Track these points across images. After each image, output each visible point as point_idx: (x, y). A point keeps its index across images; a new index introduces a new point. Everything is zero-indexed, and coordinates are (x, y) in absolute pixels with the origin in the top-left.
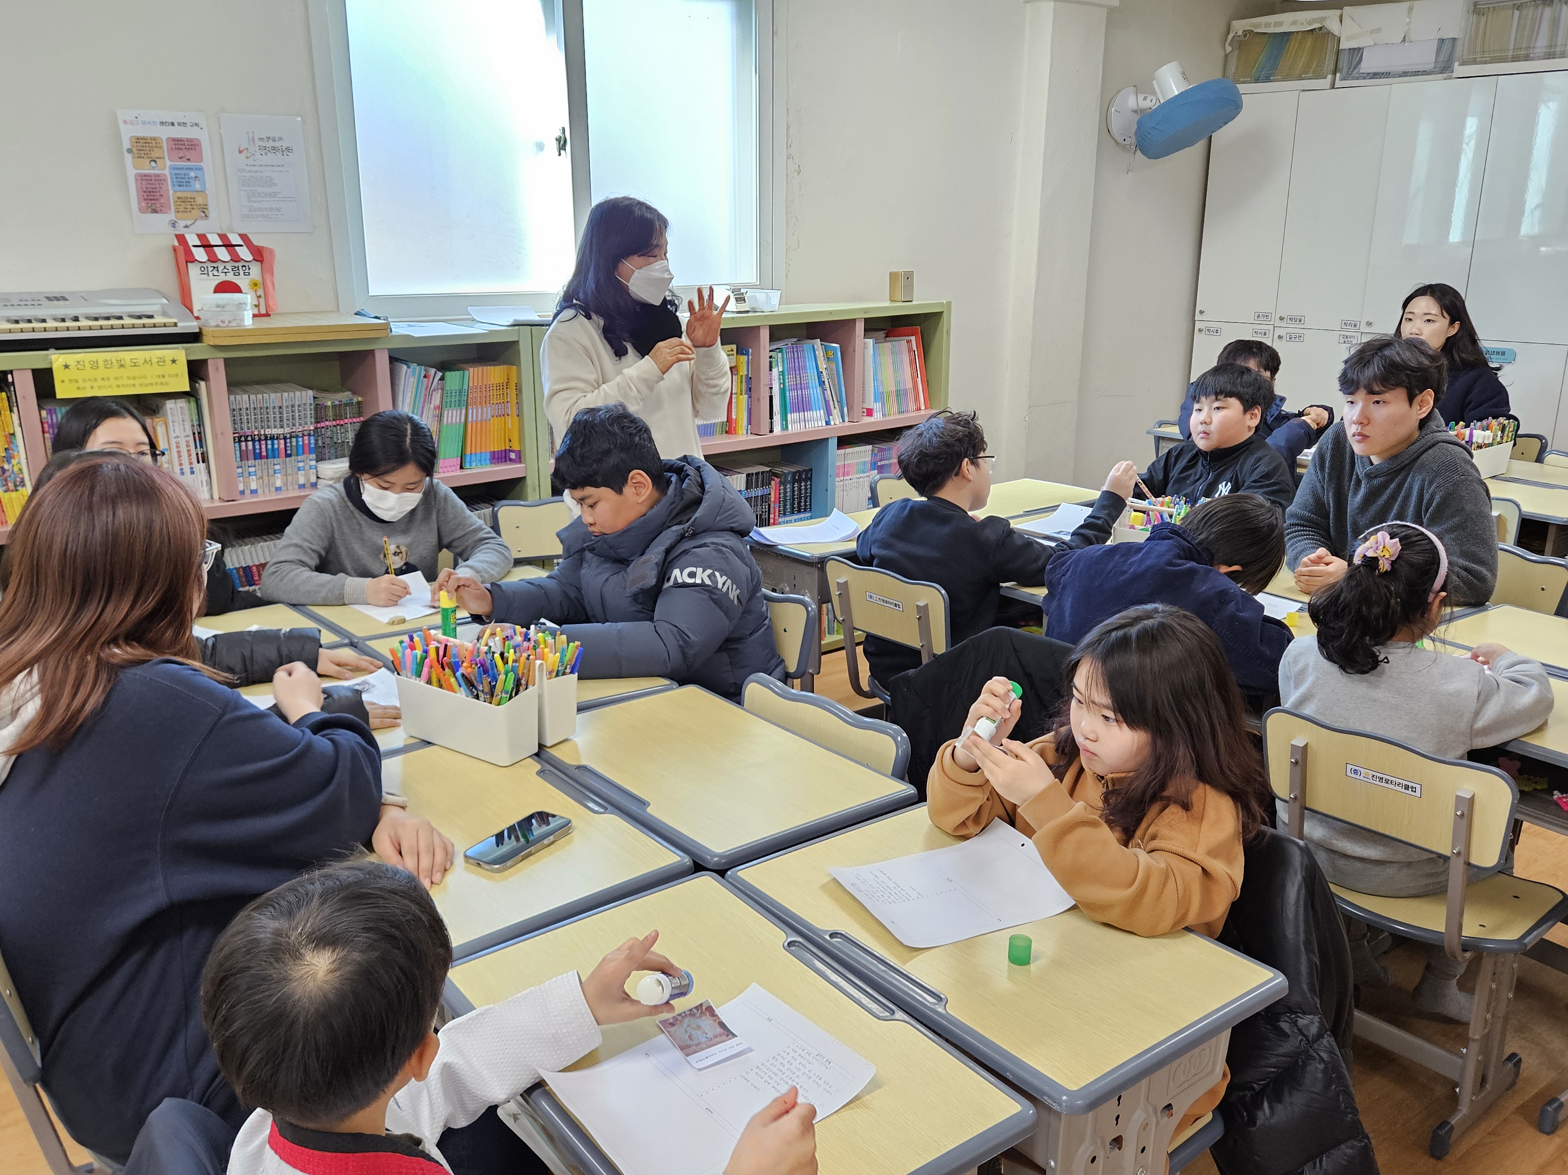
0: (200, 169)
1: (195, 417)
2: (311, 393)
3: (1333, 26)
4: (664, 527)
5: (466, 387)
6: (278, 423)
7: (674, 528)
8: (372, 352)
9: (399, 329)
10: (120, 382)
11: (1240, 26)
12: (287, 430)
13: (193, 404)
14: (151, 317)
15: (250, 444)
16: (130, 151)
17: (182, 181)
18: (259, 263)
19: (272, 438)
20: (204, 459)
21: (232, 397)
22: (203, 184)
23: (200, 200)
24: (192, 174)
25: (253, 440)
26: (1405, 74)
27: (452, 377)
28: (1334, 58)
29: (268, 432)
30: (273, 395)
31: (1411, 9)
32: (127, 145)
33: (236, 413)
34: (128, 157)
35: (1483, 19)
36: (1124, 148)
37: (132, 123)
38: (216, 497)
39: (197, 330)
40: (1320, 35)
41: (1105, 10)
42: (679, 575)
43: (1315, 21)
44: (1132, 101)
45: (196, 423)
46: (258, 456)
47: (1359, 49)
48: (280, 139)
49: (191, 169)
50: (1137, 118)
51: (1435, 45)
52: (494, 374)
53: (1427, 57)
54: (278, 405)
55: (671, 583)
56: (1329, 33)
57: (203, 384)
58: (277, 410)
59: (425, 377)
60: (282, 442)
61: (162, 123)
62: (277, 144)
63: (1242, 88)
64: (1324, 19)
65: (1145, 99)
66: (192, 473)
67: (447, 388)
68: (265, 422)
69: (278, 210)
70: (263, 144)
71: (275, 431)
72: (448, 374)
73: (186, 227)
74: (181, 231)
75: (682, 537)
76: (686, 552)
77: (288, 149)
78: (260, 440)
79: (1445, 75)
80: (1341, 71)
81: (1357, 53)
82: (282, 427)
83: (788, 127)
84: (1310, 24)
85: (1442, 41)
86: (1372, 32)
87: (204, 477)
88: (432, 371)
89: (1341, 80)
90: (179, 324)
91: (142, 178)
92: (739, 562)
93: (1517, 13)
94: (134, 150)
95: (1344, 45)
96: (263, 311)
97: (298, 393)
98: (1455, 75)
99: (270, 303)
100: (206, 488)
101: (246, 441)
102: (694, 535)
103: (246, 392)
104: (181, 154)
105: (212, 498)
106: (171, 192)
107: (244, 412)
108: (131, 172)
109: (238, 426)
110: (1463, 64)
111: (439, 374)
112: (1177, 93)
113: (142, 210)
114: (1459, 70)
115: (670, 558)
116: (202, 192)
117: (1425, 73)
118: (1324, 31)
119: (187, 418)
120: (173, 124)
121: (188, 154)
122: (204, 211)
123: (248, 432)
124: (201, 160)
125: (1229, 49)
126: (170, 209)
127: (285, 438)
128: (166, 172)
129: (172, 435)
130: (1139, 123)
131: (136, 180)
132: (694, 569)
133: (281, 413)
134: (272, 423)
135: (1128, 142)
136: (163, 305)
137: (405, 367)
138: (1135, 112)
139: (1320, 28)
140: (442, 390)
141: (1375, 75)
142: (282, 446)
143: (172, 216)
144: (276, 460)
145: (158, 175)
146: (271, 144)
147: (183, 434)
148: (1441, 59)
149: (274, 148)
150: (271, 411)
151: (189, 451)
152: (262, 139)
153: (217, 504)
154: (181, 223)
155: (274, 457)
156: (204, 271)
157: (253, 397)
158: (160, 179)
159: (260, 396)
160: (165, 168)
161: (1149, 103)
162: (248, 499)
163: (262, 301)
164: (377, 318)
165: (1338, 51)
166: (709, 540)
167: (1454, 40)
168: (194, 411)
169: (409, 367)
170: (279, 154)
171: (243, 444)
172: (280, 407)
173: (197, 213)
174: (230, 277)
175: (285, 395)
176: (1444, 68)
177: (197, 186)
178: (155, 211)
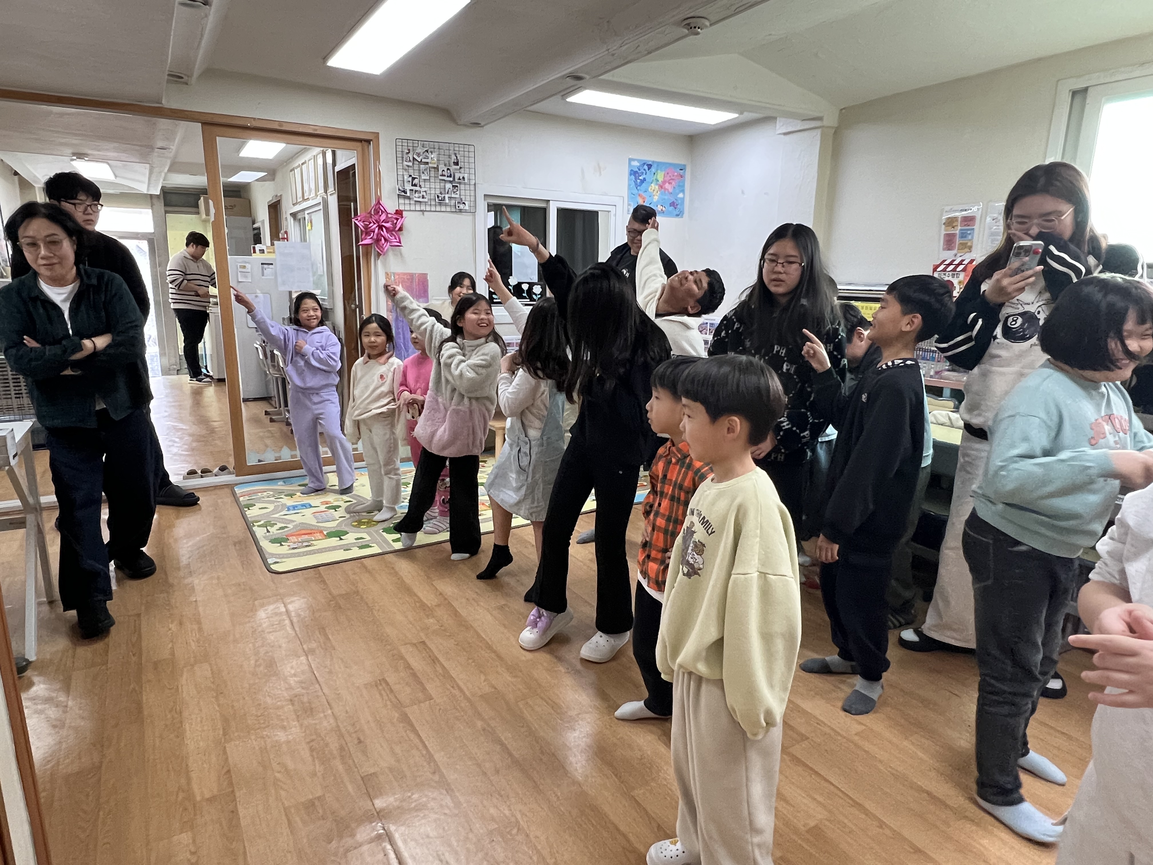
0: (973, 229)
16: (944, 224)
17: (963, 235)
18: (964, 272)
22: (973, 237)
23: (969, 244)
24: (969, 232)
32: (945, 221)
34: (943, 226)
37: (948, 212)
49: (969, 230)
61: (961, 210)
73: (960, 256)
91: (947, 235)
104: (966, 223)
106: (958, 241)
108: (943, 232)
113: (944, 249)
116: (971, 240)
120: (968, 210)
121: (969, 223)
122: (970, 248)
124: (974, 225)
126: (955, 248)
128: (957, 232)
131: (944, 236)
158: (954, 235)
160: (958, 230)
173: (967, 250)
177: (970, 237)
178: (949, 250)
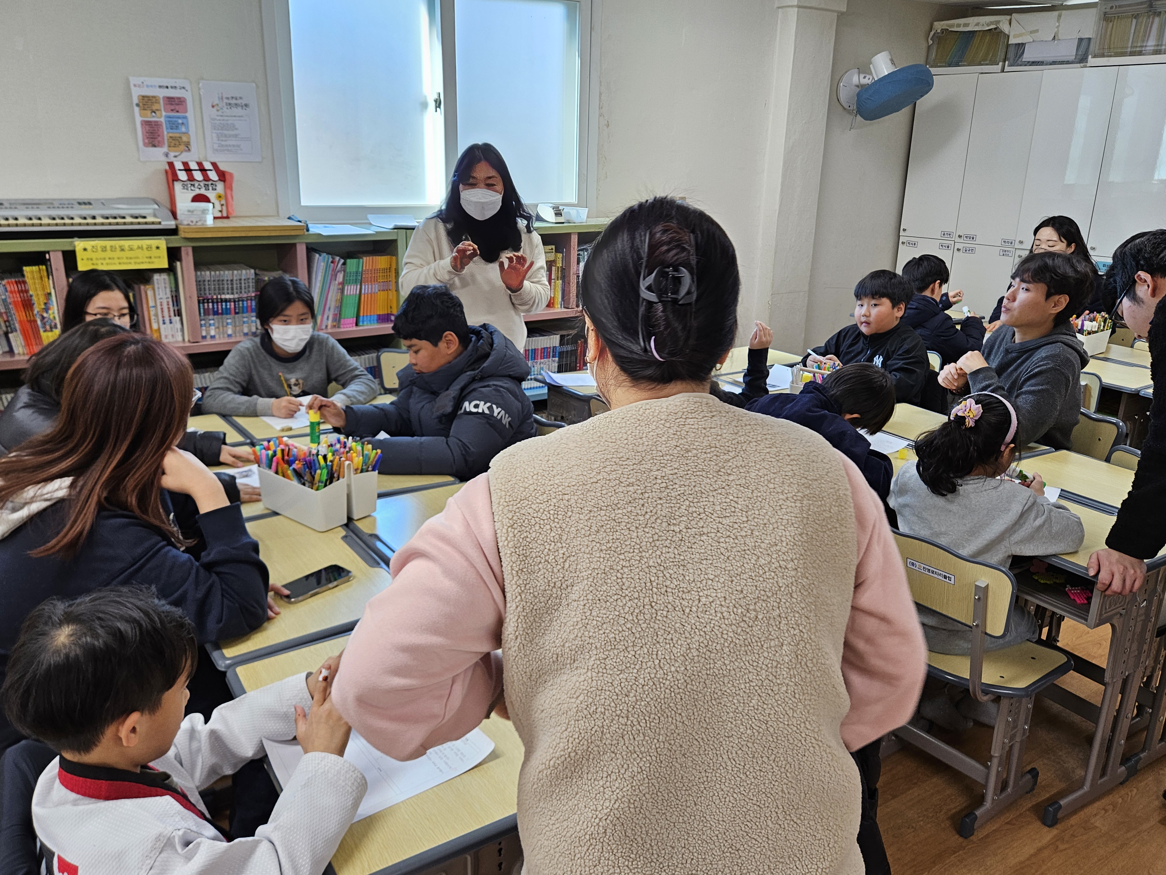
0: (185, 118)
1: (173, 286)
2: (253, 271)
3: (1005, 27)
4: (462, 372)
5: (360, 270)
6: (230, 291)
7: (468, 373)
8: (294, 245)
9: (314, 229)
10: (121, 261)
11: (939, 26)
12: (236, 296)
13: (172, 277)
14: (145, 217)
15: (211, 305)
16: (138, 105)
17: (173, 125)
18: (222, 183)
19: (226, 301)
20: (179, 313)
21: (199, 273)
22: (187, 128)
23: (185, 139)
24: (180, 121)
25: (213, 302)
26: (1054, 63)
27: (352, 263)
28: (1004, 50)
29: (223, 297)
30: (226, 272)
31: (1060, 16)
32: (135, 101)
33: (202, 283)
34: (137, 110)
35: (1111, 24)
36: (849, 112)
37: (139, 86)
38: (186, 339)
39: (174, 227)
40: (996, 34)
41: (836, 14)
42: (468, 406)
43: (992, 23)
44: (856, 79)
45: (174, 289)
46: (216, 313)
47: (1023, 44)
48: (241, 98)
49: (179, 118)
50: (858, 90)
51: (1076, 42)
52: (381, 261)
53: (1070, 51)
54: (230, 278)
55: (462, 411)
56: (1001, 32)
57: (178, 263)
58: (229, 282)
59: (332, 262)
60: (232, 304)
61: (160, 87)
62: (239, 102)
63: (933, 71)
64: (998, 22)
65: (865, 77)
66: (171, 323)
67: (348, 270)
68: (221, 291)
69: (238, 146)
70: (228, 102)
71: (228, 297)
72: (348, 261)
73: (175, 157)
74: (171, 159)
75: (473, 380)
76: (474, 390)
77: (246, 105)
78: (217, 302)
79: (1082, 65)
80: (1009, 60)
81: (1021, 47)
82: (233, 294)
83: (600, 94)
84: (988, 25)
85: (1081, 40)
86: (1031, 32)
87: (179, 326)
88: (337, 258)
89: (1009, 66)
90: (163, 223)
91: (146, 124)
92: (513, 398)
93: (1134, 21)
94: (141, 104)
95: (1012, 41)
96: (225, 215)
97: (244, 272)
98: (1088, 64)
99: (230, 209)
100: (180, 334)
101: (208, 302)
102: (482, 379)
103: (209, 269)
104: (173, 107)
105: (184, 340)
106: (166, 133)
107: (206, 283)
108: (138, 120)
109: (202, 292)
110: (1095, 56)
111: (342, 261)
112: (886, 73)
113: (146, 145)
114: (1091, 61)
115: (463, 394)
116: (186, 133)
117: (1068, 63)
118: (998, 30)
119: (168, 286)
120: (167, 87)
121: (177, 107)
122: (188, 145)
123: (210, 297)
124: (186, 111)
125: (931, 42)
126: (164, 143)
127: (235, 302)
128: (162, 120)
129: (158, 297)
130: (859, 95)
131: (142, 125)
132: (478, 402)
133: (232, 284)
134: (226, 291)
135: (851, 108)
136: (155, 209)
137: (317, 256)
138: (858, 86)
139: (995, 29)
140: (344, 271)
141: (1034, 63)
142: (233, 306)
143: (165, 149)
144: (228, 316)
145: (157, 122)
146: (234, 101)
147: (165, 297)
148: (1080, 53)
149: (236, 104)
150: (225, 282)
151: (169, 308)
152: (228, 98)
153: (187, 344)
154: (172, 154)
155: (227, 314)
156: (185, 187)
157: (213, 273)
158: (157, 124)
159: (217, 273)
160: (162, 117)
161: (866, 81)
162: (209, 342)
163: (224, 208)
164: (300, 221)
165: (1008, 45)
166: (491, 383)
167: (1090, 39)
168: (173, 282)
169: (320, 255)
170: (240, 108)
171: (206, 305)
172: (232, 280)
173: (183, 147)
174: (203, 191)
175: (235, 272)
176: (1082, 59)
177: (183, 129)
178: (154, 146)
